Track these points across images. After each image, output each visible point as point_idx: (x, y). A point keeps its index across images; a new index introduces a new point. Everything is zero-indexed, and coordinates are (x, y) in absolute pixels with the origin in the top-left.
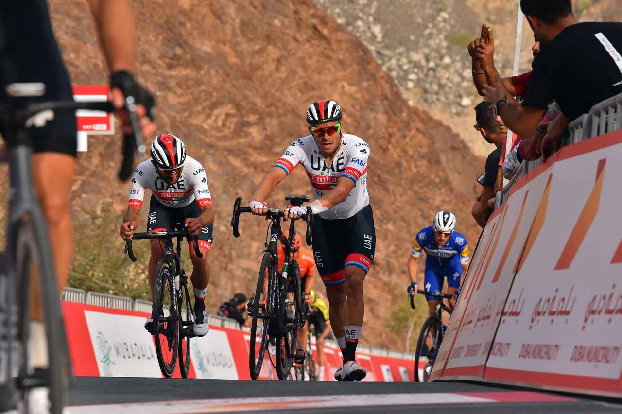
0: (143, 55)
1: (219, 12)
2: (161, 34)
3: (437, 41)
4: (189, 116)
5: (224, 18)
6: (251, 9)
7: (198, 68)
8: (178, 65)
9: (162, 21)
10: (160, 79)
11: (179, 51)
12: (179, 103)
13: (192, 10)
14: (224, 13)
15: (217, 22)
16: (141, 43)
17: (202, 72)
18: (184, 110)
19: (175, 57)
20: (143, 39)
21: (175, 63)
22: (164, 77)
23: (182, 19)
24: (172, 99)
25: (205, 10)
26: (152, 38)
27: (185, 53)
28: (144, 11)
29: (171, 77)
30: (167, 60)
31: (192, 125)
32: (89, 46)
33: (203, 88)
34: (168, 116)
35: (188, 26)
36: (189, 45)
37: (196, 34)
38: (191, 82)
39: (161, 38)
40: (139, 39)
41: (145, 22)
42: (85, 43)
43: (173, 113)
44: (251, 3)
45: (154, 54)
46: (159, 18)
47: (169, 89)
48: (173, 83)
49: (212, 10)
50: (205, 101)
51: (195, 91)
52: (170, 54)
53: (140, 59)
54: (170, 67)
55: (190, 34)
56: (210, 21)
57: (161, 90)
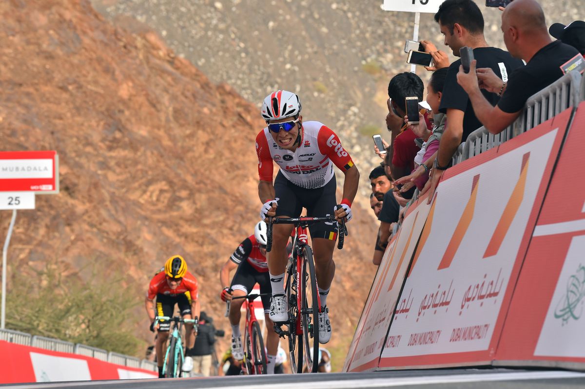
0: (86, 139)
1: (154, 102)
2: (102, 120)
3: (349, 132)
4: (127, 191)
5: (158, 106)
6: (183, 99)
7: (135, 149)
8: (117, 147)
9: (103, 109)
10: (101, 159)
11: (118, 135)
12: (118, 180)
13: (130, 99)
14: (159, 102)
15: (153, 110)
16: (84, 128)
17: (139, 154)
18: (123, 187)
19: (115, 140)
20: (86, 124)
21: (115, 145)
22: (105, 158)
23: (121, 107)
24: (112, 177)
25: (141, 99)
26: (94, 123)
27: (124, 136)
28: (87, 100)
29: (111, 157)
30: (107, 143)
31: (129, 200)
32: (38, 130)
33: (140, 167)
34: (108, 191)
35: (127, 113)
36: (127, 130)
37: (133, 120)
38: (129, 162)
39: (102, 123)
40: (82, 125)
41: (88, 109)
42: (34, 128)
43: (112, 190)
44: (183, 94)
45: (96, 138)
46: (101, 106)
47: (109, 168)
48: (112, 163)
49: (148, 100)
50: (141, 178)
51: (133, 170)
52: (110, 138)
53: (84, 142)
54: (110, 148)
55: (128, 120)
56: (146, 109)
57: (101, 169)
